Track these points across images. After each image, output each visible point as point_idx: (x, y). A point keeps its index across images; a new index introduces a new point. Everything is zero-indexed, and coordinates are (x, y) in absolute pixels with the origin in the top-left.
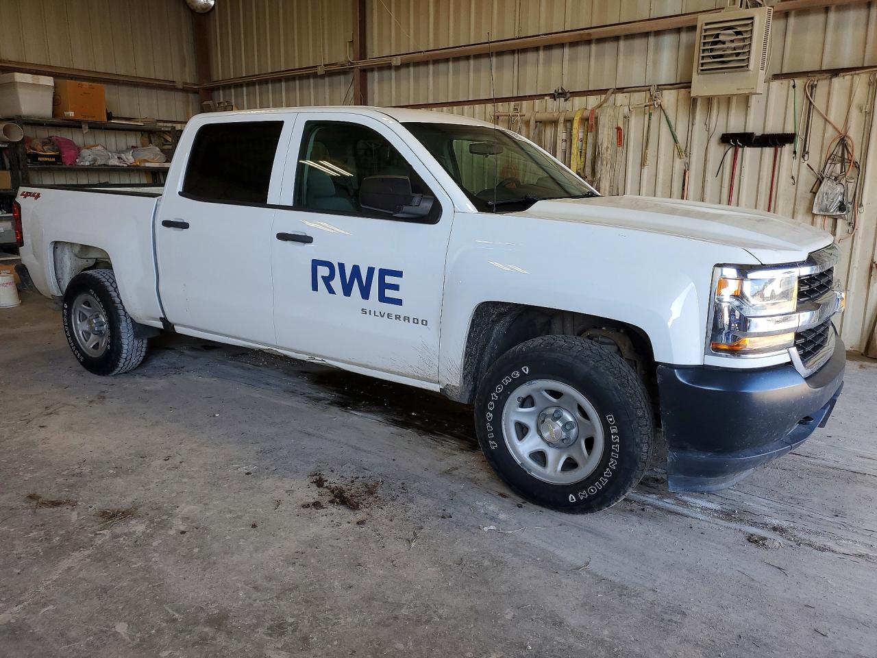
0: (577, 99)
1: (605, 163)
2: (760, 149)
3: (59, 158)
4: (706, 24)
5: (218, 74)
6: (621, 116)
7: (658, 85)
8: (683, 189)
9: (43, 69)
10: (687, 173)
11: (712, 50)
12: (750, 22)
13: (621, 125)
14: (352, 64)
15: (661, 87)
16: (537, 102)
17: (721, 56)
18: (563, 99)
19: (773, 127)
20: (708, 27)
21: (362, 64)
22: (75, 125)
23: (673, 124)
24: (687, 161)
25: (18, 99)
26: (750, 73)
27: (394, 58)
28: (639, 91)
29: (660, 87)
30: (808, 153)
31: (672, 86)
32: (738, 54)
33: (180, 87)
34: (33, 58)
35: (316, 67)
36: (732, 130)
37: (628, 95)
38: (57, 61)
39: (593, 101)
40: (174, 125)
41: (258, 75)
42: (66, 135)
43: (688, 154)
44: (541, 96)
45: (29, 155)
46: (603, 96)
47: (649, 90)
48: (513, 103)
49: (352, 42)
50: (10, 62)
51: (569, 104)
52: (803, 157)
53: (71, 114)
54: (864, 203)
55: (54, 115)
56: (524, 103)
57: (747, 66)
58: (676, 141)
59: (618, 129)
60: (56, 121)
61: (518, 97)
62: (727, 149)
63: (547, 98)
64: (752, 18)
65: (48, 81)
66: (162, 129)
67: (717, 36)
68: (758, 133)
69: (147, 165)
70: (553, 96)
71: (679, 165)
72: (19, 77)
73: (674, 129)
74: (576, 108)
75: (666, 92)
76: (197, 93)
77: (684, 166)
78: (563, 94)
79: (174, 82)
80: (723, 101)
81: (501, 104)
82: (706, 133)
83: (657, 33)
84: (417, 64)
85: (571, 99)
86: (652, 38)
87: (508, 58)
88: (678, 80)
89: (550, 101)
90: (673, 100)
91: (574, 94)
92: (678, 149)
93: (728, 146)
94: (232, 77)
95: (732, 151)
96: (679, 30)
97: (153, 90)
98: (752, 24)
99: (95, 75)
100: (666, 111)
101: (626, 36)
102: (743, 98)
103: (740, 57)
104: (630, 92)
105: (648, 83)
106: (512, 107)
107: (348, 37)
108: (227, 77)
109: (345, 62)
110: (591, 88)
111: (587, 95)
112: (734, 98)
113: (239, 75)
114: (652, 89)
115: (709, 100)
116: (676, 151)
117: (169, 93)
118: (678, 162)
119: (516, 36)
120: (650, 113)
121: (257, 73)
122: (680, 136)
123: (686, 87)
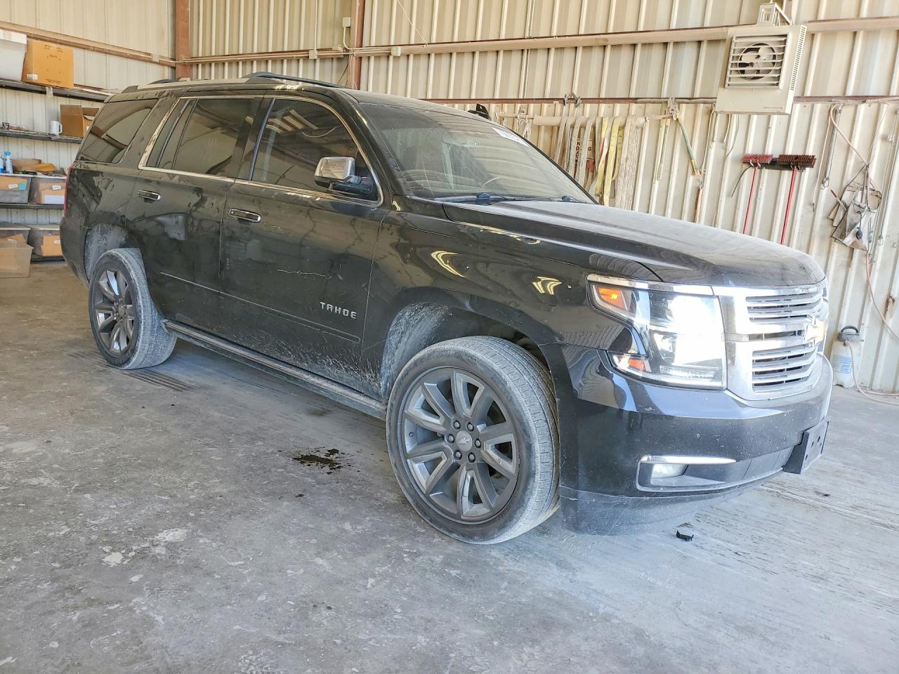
0: (588, 106)
2: (777, 171)
4: (737, 38)
5: (199, 50)
7: (676, 98)
10: (701, 190)
11: (741, 65)
12: (783, 39)
14: (348, 51)
15: (680, 101)
16: (545, 106)
18: (573, 105)
19: (789, 152)
20: (739, 40)
21: (358, 52)
22: (39, 90)
23: (689, 140)
24: (701, 180)
26: (779, 91)
27: (394, 48)
28: (654, 103)
29: (677, 100)
30: (828, 179)
31: (691, 100)
32: (769, 71)
33: (156, 60)
35: (308, 51)
36: (750, 150)
37: (642, 105)
38: (23, 21)
39: (604, 109)
41: (243, 54)
43: (703, 172)
44: (550, 100)
47: (667, 102)
48: (519, 105)
49: (350, 27)
51: (579, 110)
52: (823, 183)
53: (35, 78)
54: (884, 234)
56: (532, 106)
57: (777, 84)
58: (690, 158)
61: (524, 99)
62: (744, 169)
63: (555, 102)
64: (786, 36)
65: (21, 38)
68: (777, 154)
70: (563, 101)
71: (692, 182)
73: (689, 144)
74: (587, 115)
75: (684, 106)
76: (174, 68)
77: (698, 183)
78: (573, 100)
79: (149, 54)
80: (743, 118)
81: (506, 105)
82: (723, 151)
83: (676, 43)
84: (417, 55)
85: (581, 105)
86: (670, 48)
87: (516, 57)
88: (697, 95)
89: (559, 106)
90: (691, 114)
91: (586, 100)
92: (694, 167)
93: (745, 166)
94: (213, 54)
95: (749, 172)
96: (700, 42)
97: (125, 61)
98: (785, 42)
99: (62, 38)
100: (683, 125)
101: (644, 45)
102: (765, 117)
103: (771, 75)
104: (645, 103)
105: (664, 95)
106: (518, 109)
107: (347, 22)
108: (207, 54)
109: (340, 49)
110: (603, 96)
111: (599, 103)
112: (755, 118)
113: (221, 53)
114: (669, 101)
115: (728, 116)
116: (690, 167)
117: (143, 64)
118: (691, 179)
119: (527, 35)
120: (666, 127)
121: (241, 52)
122: (694, 153)
123: (704, 103)
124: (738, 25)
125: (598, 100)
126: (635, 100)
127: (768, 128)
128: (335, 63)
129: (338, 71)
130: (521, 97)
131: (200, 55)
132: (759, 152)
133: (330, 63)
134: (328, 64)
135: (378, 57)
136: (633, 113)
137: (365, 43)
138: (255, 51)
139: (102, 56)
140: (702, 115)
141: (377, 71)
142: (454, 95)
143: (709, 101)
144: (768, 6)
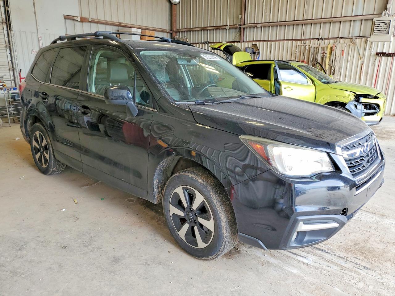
0: (326, 41)
1: (337, 61)
2: (387, 57)
4: (377, 21)
6: (344, 46)
8: (361, 69)
9: (135, 26)
10: (363, 64)
11: (377, 28)
12: (390, 21)
13: (343, 50)
14: (241, 26)
15: (356, 38)
16: (312, 41)
17: (380, 30)
18: (321, 40)
19: (390, 52)
21: (244, 26)
23: (359, 49)
24: (363, 61)
26: (389, 35)
27: (258, 24)
28: (348, 39)
31: (359, 37)
32: (385, 30)
33: (165, 31)
35: (226, 26)
36: (378, 52)
37: (344, 40)
39: (332, 41)
43: (363, 59)
44: (313, 39)
46: (336, 40)
47: (352, 38)
48: (303, 41)
49: (241, 18)
51: (323, 42)
56: (307, 41)
57: (388, 33)
58: (360, 55)
59: (343, 51)
63: (315, 40)
64: (390, 20)
67: (379, 24)
68: (387, 53)
70: (318, 39)
71: (360, 62)
72: (133, 29)
73: (359, 51)
74: (326, 44)
75: (357, 39)
76: (171, 34)
77: (362, 62)
78: (322, 39)
80: (376, 43)
81: (298, 41)
82: (370, 52)
83: (354, 21)
84: (265, 27)
85: (324, 40)
86: (352, 22)
87: (300, 27)
88: (361, 36)
89: (316, 41)
90: (360, 41)
91: (325, 39)
92: (360, 57)
93: (377, 56)
94: (186, 28)
95: (378, 58)
96: (362, 20)
98: (390, 22)
100: (357, 45)
101: (344, 21)
102: (383, 43)
103: (386, 31)
104: (345, 39)
105: (350, 36)
106: (302, 42)
107: (240, 16)
108: (183, 28)
109: (238, 25)
110: (330, 37)
111: (330, 39)
112: (380, 43)
113: (189, 27)
114: (354, 38)
115: (372, 43)
116: (360, 58)
118: (360, 61)
119: (304, 19)
120: (352, 46)
121: (197, 27)
122: (361, 53)
123: (364, 38)
124: (374, 14)
125: (329, 38)
126: (341, 38)
127: (384, 45)
128: (234, 30)
129: (235, 32)
130: (302, 38)
131: (180, 28)
132: (381, 52)
133: (232, 30)
134: (231, 30)
135: (250, 28)
136: (341, 42)
137: (246, 23)
138: (203, 26)
140: (364, 42)
141: (250, 32)
142: (278, 38)
143: (366, 37)
144: (385, 12)
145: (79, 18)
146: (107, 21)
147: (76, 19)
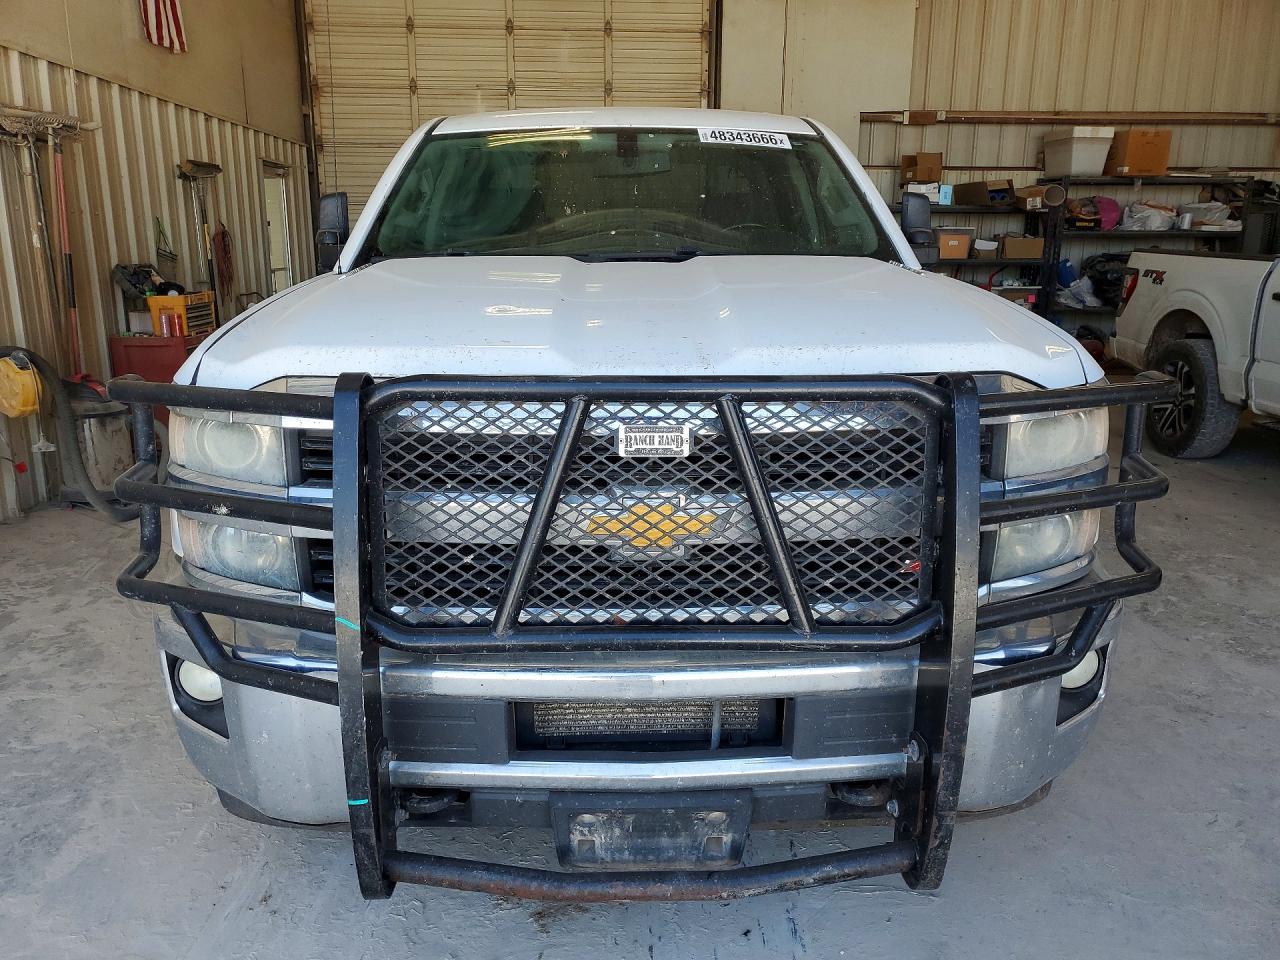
3: (1098, 222)
9: (1101, 117)
22: (1128, 182)
25: (1071, 156)
33: (1273, 121)
34: (1093, 105)
38: (1119, 105)
40: (1252, 174)
42: (1108, 194)
45: (1067, 221)
50: (1069, 113)
53: (1126, 169)
55: (1105, 172)
60: (1108, 178)
65: (1108, 132)
66: (1236, 180)
69: (1204, 228)
72: (1079, 131)
79: (1264, 115)
97: (1229, 129)
99: (1160, 117)
117: (1254, 130)
139: (1202, 129)
145: (907, 114)
146: (1010, 113)
147: (898, 118)
